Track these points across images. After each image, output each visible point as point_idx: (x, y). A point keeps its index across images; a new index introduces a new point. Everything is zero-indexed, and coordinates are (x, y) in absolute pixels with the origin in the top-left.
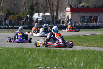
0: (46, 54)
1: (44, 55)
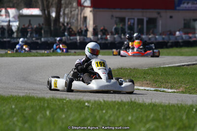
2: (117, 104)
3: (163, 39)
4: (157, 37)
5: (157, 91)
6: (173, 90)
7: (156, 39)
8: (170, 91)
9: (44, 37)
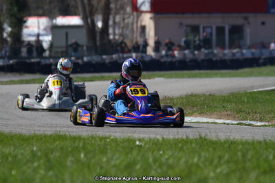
2: (180, 142)
3: (253, 54)
4: (244, 51)
5: (241, 124)
6: (263, 124)
7: (243, 54)
8: (259, 124)
9: (87, 56)
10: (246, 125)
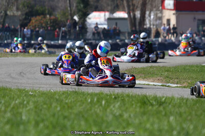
0: (141, 107)
1: (138, 110)
10: (166, 86)
